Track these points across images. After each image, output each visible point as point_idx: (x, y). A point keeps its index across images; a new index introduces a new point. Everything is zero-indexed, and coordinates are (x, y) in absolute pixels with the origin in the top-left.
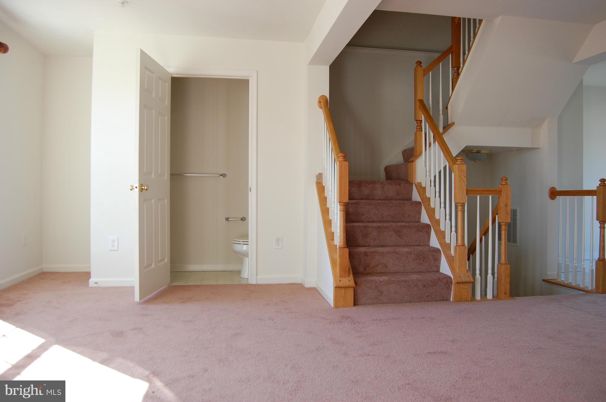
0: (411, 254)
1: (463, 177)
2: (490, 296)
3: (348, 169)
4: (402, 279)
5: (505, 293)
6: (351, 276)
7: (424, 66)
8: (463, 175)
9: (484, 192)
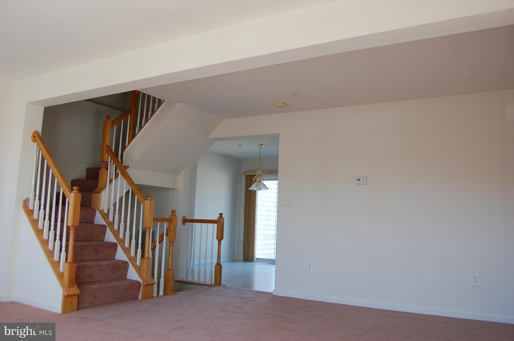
0: (110, 266)
1: (152, 209)
2: (161, 293)
3: (81, 199)
4: (110, 285)
5: (171, 290)
6: (76, 286)
7: (112, 119)
8: (152, 208)
9: (163, 220)
